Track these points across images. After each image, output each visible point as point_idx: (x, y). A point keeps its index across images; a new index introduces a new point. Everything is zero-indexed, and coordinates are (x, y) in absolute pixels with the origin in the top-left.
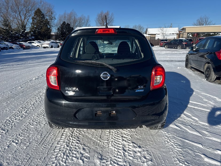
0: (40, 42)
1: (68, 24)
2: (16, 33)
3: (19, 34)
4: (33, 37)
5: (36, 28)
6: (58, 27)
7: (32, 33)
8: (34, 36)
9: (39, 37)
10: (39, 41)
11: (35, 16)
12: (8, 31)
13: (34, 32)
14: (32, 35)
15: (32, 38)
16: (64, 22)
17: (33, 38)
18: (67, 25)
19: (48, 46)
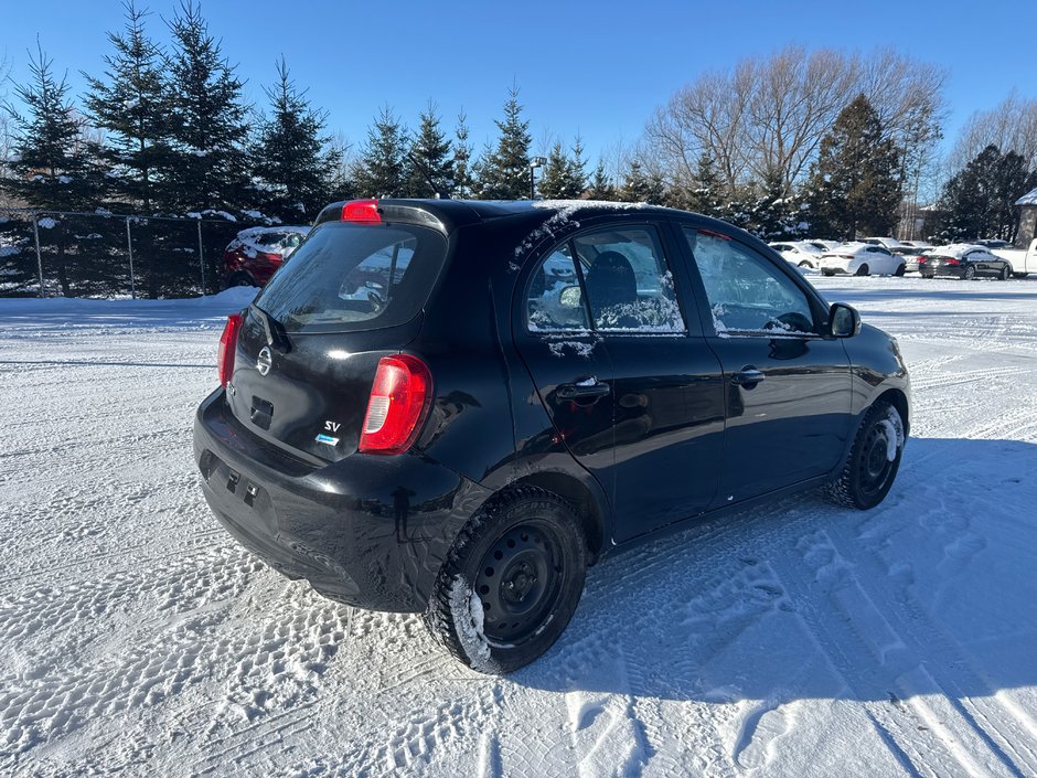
0: (820, 247)
1: (1012, 156)
2: (737, 209)
3: (745, 213)
4: (805, 225)
5: (827, 185)
6: (954, 172)
7: (805, 206)
8: (809, 219)
9: (834, 223)
10: (818, 241)
11: (836, 134)
12: (708, 199)
13: (814, 202)
14: (801, 217)
15: (798, 230)
16: (992, 148)
17: (804, 230)
18: (1005, 163)
19: (843, 264)
